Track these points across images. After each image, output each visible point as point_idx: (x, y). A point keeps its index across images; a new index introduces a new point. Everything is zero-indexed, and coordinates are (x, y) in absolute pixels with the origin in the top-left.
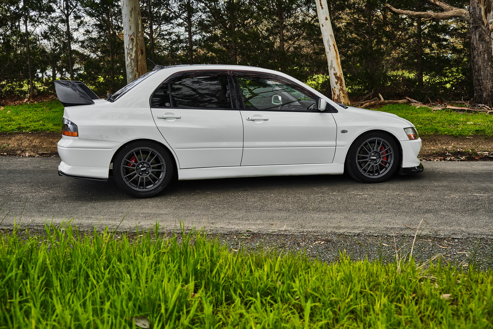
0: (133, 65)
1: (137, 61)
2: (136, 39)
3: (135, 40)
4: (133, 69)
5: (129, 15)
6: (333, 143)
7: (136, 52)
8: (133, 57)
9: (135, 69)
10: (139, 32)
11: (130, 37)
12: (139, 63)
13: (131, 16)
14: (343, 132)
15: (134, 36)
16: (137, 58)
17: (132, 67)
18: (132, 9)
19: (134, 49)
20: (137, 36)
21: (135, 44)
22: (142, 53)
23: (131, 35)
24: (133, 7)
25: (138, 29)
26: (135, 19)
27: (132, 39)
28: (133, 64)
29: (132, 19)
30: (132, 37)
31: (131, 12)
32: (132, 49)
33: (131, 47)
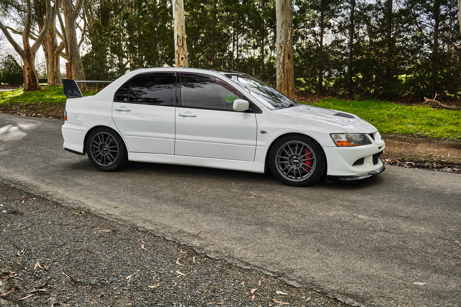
0: (280, 68)
1: (284, 65)
2: (285, 46)
3: (283, 47)
4: (280, 71)
5: (281, 27)
6: (254, 142)
7: (284, 57)
8: (281, 61)
9: (282, 70)
10: (288, 41)
11: (280, 45)
12: (285, 66)
13: (282, 28)
14: (263, 132)
15: (283, 44)
16: (284, 62)
17: (280, 69)
18: (283, 22)
19: (282, 55)
20: (286, 44)
21: (283, 50)
22: (289, 58)
23: (281, 44)
24: (285, 21)
25: (287, 38)
26: (285, 30)
27: (281, 47)
28: (280, 66)
29: (283, 31)
30: (282, 45)
31: (282, 24)
32: (280, 55)
33: (280, 53)
